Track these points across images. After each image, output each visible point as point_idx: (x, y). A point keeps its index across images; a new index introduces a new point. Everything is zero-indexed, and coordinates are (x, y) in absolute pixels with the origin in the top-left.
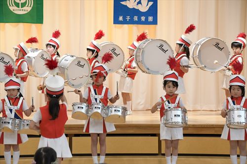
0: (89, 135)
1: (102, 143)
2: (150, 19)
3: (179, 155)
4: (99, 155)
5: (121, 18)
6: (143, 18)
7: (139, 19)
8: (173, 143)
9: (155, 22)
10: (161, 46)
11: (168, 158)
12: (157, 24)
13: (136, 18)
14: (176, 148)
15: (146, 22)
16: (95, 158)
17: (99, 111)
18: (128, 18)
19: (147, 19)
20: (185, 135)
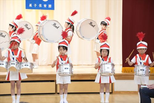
0: (9, 82)
1: (18, 87)
2: (50, 6)
3: (68, 93)
4: (16, 95)
5: (30, 5)
6: (45, 6)
7: (43, 6)
8: (64, 86)
9: (53, 8)
10: (55, 24)
11: (61, 96)
12: (54, 9)
13: (40, 5)
14: (66, 89)
15: (47, 8)
16: (13, 97)
17: (14, 66)
18: (35, 5)
19: (47, 6)
20: (72, 81)
